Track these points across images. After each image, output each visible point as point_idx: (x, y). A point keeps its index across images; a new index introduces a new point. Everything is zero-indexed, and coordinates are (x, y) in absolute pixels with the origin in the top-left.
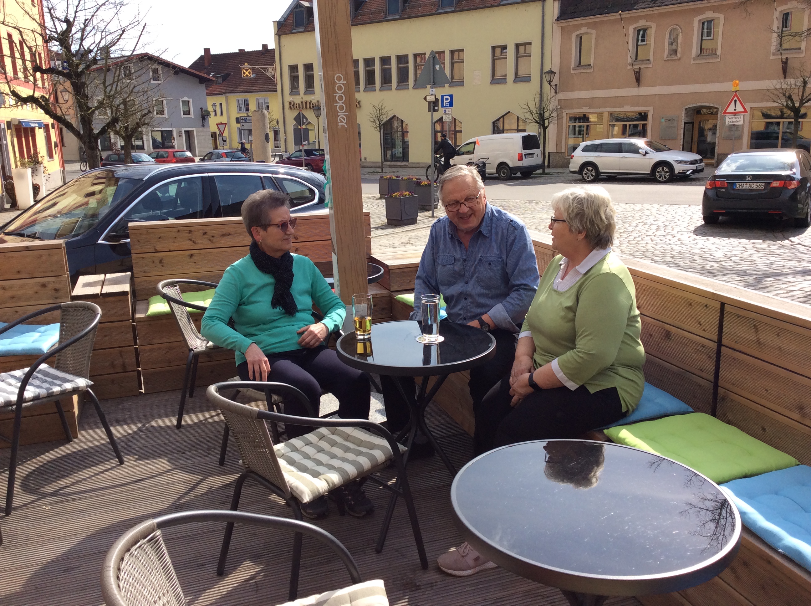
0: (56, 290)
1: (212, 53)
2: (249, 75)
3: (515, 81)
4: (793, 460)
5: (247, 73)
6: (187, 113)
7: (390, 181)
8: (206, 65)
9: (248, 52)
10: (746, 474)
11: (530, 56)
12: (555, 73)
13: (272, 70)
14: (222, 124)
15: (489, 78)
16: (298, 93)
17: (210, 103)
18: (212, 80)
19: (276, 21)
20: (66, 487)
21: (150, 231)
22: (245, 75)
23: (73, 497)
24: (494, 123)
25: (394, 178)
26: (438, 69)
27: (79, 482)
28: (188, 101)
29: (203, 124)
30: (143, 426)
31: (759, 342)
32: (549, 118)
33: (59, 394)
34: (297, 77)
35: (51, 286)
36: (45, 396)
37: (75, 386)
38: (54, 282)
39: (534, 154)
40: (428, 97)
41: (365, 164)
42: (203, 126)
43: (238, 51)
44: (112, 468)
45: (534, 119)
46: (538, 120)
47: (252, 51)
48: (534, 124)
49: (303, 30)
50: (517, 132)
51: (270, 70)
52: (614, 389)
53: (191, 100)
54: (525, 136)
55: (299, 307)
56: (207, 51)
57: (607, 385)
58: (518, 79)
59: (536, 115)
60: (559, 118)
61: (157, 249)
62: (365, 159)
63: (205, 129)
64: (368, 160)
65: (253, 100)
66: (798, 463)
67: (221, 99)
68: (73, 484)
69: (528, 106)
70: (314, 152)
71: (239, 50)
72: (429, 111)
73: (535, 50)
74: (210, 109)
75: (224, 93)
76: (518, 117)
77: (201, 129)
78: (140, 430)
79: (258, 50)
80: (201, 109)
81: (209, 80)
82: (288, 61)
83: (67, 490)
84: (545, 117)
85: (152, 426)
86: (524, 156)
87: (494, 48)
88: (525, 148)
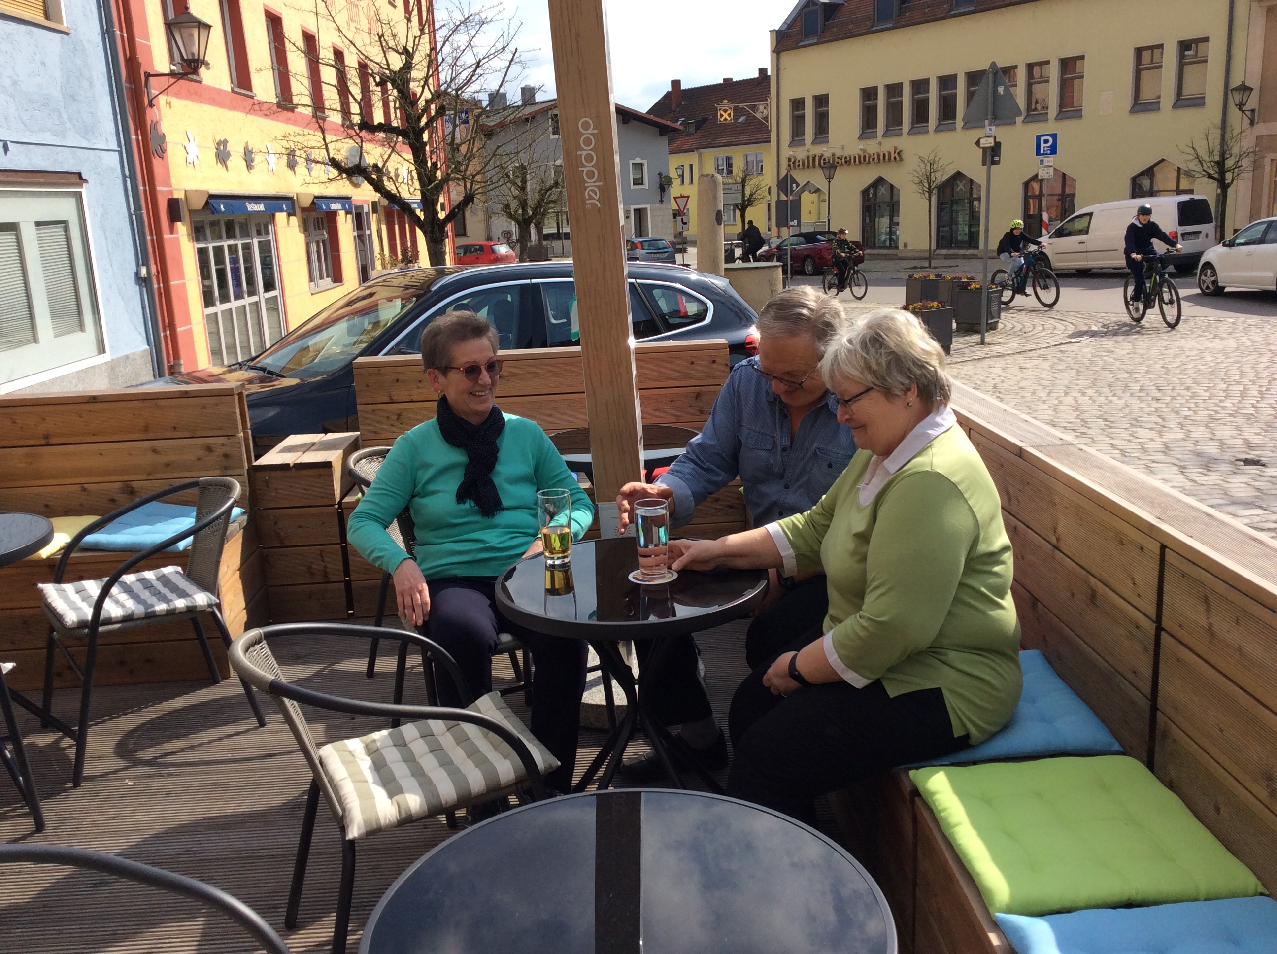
0: (226, 456)
1: (683, 87)
2: (729, 119)
3: (1175, 106)
4: (1251, 881)
5: (726, 116)
6: (639, 182)
7: (925, 282)
8: (674, 106)
9: (737, 82)
10: (1129, 899)
11: (1206, 61)
12: (1252, 89)
13: (765, 108)
14: (682, 197)
15: (1128, 103)
16: (802, 143)
17: (673, 164)
18: (679, 130)
19: (775, 30)
20: (173, 753)
21: (383, 370)
22: (722, 119)
23: (172, 770)
24: (1134, 180)
25: (932, 277)
26: (1002, 93)
27: (192, 747)
28: (642, 164)
29: (661, 198)
30: (325, 668)
31: (1210, 630)
32: (1234, 169)
33: (165, 615)
34: (803, 117)
35: (219, 451)
36: (143, 616)
37: (190, 604)
38: (223, 444)
39: (1200, 232)
40: (982, 141)
41: (903, 254)
42: (661, 201)
43: (722, 82)
44: (246, 731)
45: (1204, 171)
46: (1212, 172)
47: (743, 81)
48: (1205, 179)
49: (815, 41)
50: (1177, 194)
51: (761, 108)
52: (938, 692)
53: (645, 162)
54: (1185, 202)
55: (505, 502)
56: (676, 84)
57: (922, 682)
58: (1182, 101)
59: (1209, 164)
60: (1257, 166)
61: (393, 398)
62: (905, 246)
63: (664, 205)
64: (909, 248)
65: (739, 157)
66: (1261, 889)
67: (692, 158)
68: (182, 750)
69: (1193, 148)
70: (819, 236)
71: (725, 80)
72: (984, 163)
73: (1215, 51)
74: (673, 174)
75: (697, 149)
76: (1179, 168)
77: (658, 205)
78: (318, 674)
79: (752, 77)
80: (660, 174)
81: (674, 130)
82: (789, 92)
83: (170, 759)
84: (1226, 167)
85: (337, 670)
86: (1179, 237)
87: (1139, 51)
88: (1182, 223)
